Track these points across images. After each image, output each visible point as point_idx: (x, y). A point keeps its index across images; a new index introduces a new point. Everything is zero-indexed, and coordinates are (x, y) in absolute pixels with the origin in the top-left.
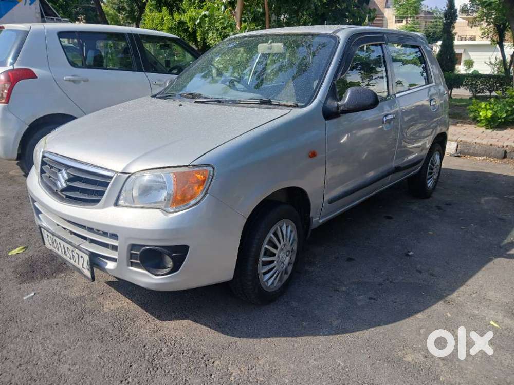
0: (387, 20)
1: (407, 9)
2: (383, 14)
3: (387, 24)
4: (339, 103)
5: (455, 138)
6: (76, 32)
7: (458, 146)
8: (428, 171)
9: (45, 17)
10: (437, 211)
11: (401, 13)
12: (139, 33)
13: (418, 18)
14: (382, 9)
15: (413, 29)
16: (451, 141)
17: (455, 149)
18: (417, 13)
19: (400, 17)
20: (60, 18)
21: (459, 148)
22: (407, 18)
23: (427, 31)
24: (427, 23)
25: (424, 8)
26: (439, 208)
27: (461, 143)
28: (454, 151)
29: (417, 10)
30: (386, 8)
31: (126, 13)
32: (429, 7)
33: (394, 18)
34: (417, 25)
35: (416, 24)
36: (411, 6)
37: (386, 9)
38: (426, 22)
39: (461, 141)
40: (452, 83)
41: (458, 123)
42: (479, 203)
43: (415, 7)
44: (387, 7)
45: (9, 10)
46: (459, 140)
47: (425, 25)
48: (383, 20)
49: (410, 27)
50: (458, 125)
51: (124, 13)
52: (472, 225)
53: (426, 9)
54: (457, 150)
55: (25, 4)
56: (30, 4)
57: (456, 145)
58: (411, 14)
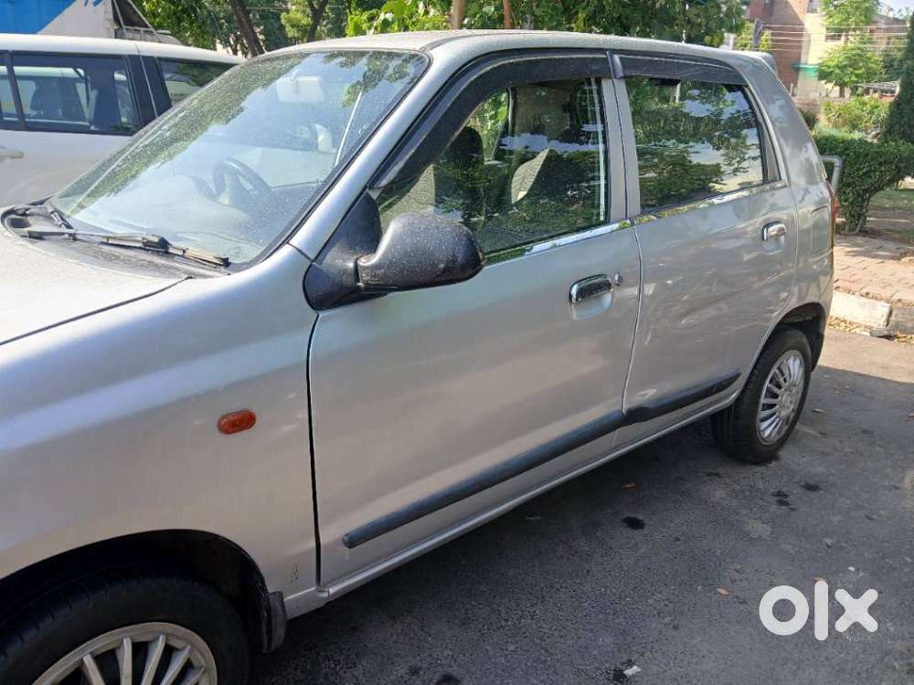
0: (809, 36)
1: (849, 13)
2: (803, 25)
3: (809, 42)
4: (363, 262)
5: (887, 293)
6: (7, 51)
7: (891, 313)
8: (763, 400)
9: (124, 27)
10: (774, 508)
11: (836, 21)
12: (155, 55)
13: (872, 31)
14: (801, 16)
15: (859, 52)
16: (876, 299)
17: (885, 318)
18: (869, 21)
19: (836, 30)
20: (152, 29)
21: (893, 318)
22: (848, 31)
23: (888, 55)
24: (892, 40)
25: (883, 11)
26: (782, 499)
27: (900, 305)
28: (882, 322)
29: (869, 15)
30: (808, 12)
31: (327, 23)
32: (896, 10)
33: (824, 31)
34: (868, 45)
35: (865, 43)
36: (857, 8)
37: (808, 15)
38: (889, 38)
39: (900, 300)
40: (902, 165)
41: (904, 254)
42: (898, 488)
43: (867, 9)
44: (812, 11)
45: (55, 17)
46: (896, 298)
47: (888, 44)
48: (801, 36)
49: (853, 49)
50: (903, 260)
51: (325, 23)
52: (852, 569)
53: (891, 15)
54: (888, 321)
55: (86, 4)
56: (96, 4)
57: (886, 310)
58: (857, 24)
